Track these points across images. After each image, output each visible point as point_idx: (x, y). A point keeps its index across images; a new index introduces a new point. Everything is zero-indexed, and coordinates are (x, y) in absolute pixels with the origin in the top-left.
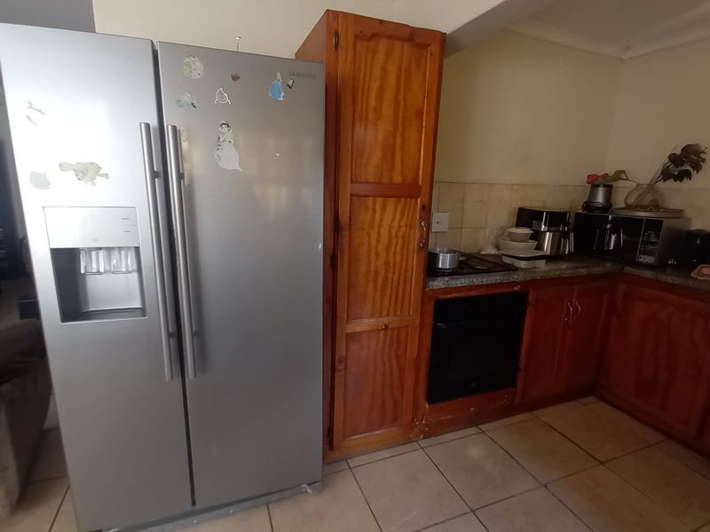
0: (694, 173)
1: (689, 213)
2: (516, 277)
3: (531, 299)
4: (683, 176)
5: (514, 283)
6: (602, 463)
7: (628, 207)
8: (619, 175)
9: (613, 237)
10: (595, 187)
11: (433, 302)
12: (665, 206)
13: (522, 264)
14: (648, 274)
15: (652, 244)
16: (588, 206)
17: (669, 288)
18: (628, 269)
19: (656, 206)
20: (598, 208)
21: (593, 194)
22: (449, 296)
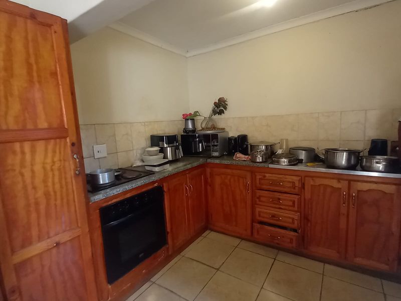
0: (225, 110)
1: (227, 129)
2: (153, 178)
3: (165, 189)
4: (221, 112)
5: (154, 182)
6: (218, 269)
7: (203, 129)
8: (196, 114)
9: (200, 145)
10: (187, 120)
11: (98, 211)
12: (218, 127)
13: (157, 169)
14: (217, 161)
15: (216, 146)
16: (185, 130)
17: (227, 166)
18: (209, 160)
19: (214, 128)
20: (190, 131)
21: (186, 124)
22: (110, 203)
